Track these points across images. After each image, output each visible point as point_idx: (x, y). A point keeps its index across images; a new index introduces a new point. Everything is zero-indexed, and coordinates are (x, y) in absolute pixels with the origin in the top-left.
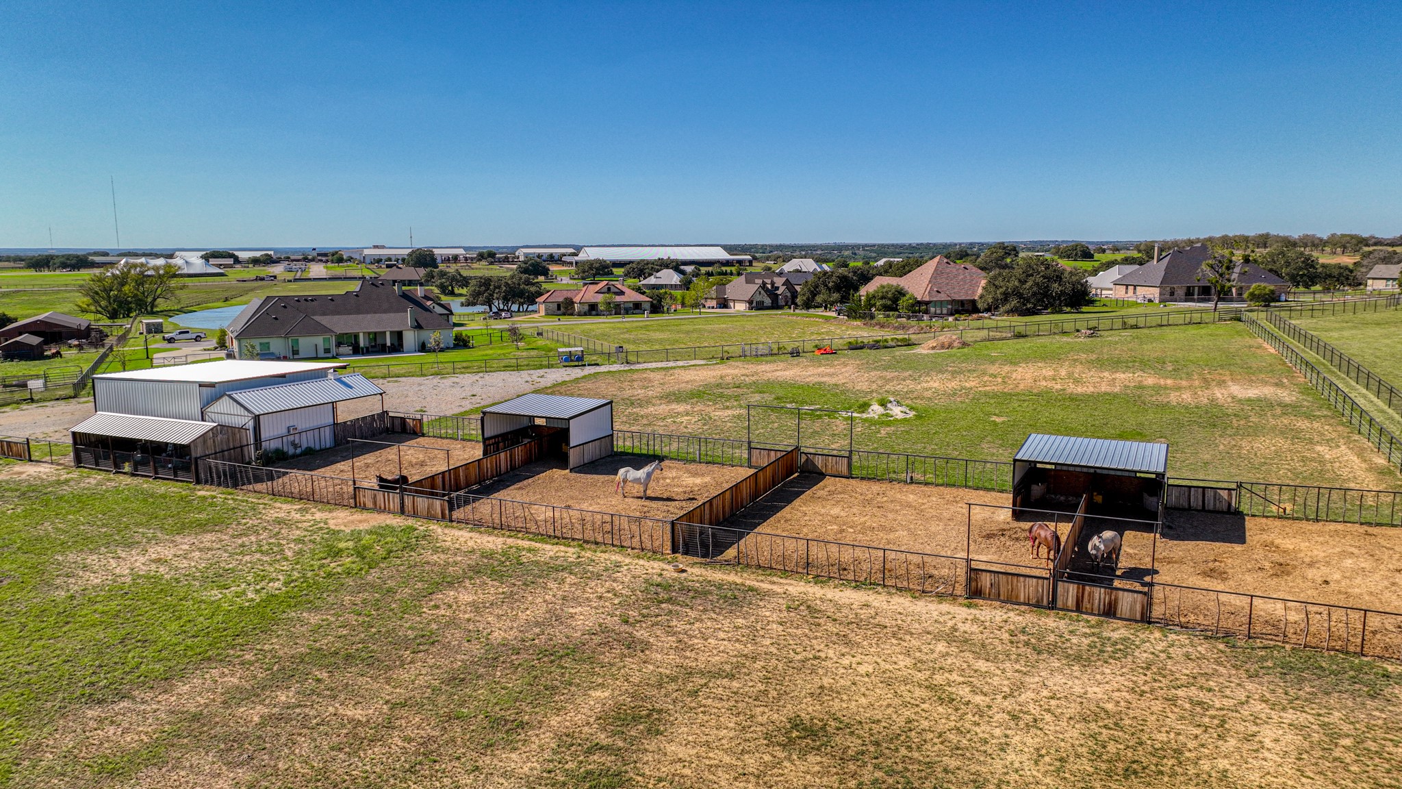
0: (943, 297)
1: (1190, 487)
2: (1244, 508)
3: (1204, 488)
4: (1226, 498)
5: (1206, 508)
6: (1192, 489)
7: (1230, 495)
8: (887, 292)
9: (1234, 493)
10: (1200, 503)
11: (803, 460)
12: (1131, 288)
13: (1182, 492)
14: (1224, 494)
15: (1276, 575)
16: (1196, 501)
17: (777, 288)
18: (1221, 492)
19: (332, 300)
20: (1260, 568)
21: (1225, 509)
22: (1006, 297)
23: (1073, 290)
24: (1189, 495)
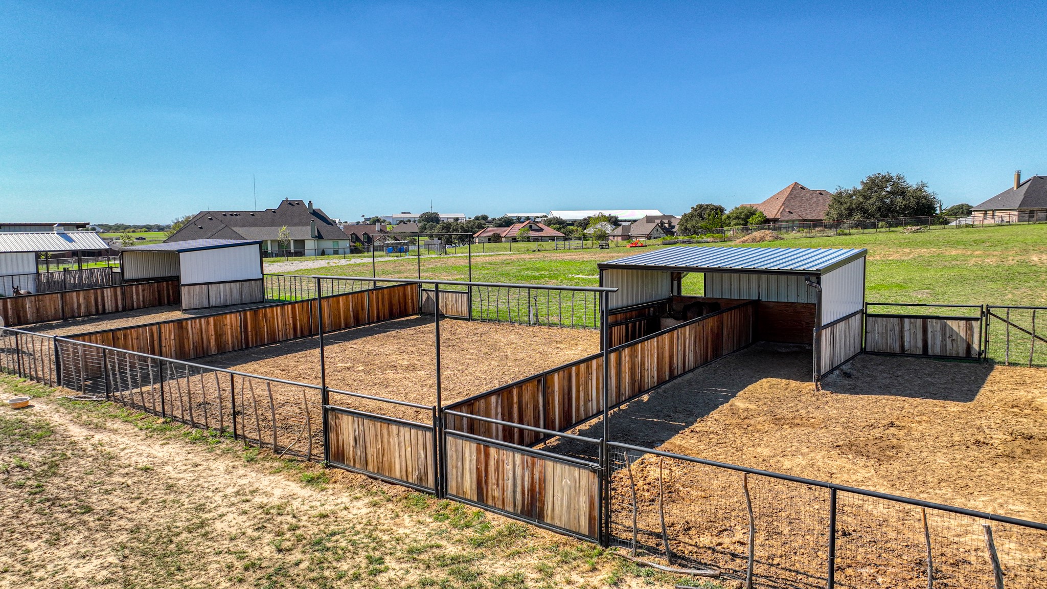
0: (794, 217)
1: (901, 317)
2: (996, 352)
3: (925, 318)
4: (963, 334)
5: (930, 352)
6: (906, 320)
7: (970, 329)
8: (740, 213)
9: (976, 325)
10: (920, 344)
11: (424, 299)
12: (989, 214)
13: (890, 326)
14: (959, 328)
15: (1011, 457)
16: (912, 339)
17: (673, 227)
18: (953, 324)
19: (253, 215)
20: (977, 442)
21: (962, 353)
22: (850, 212)
23: (918, 203)
24: (901, 331)
